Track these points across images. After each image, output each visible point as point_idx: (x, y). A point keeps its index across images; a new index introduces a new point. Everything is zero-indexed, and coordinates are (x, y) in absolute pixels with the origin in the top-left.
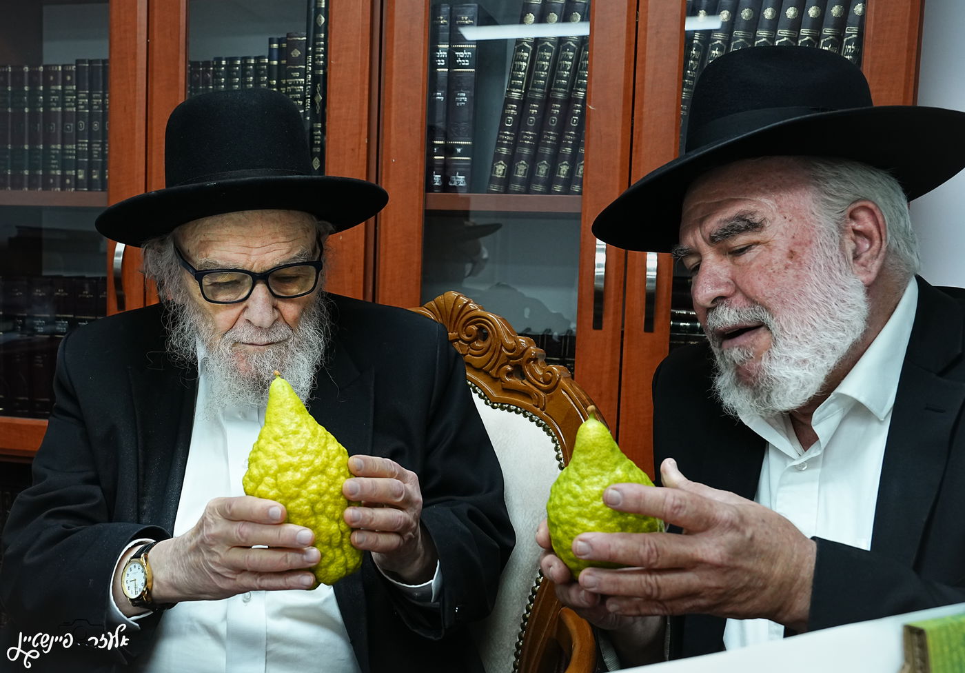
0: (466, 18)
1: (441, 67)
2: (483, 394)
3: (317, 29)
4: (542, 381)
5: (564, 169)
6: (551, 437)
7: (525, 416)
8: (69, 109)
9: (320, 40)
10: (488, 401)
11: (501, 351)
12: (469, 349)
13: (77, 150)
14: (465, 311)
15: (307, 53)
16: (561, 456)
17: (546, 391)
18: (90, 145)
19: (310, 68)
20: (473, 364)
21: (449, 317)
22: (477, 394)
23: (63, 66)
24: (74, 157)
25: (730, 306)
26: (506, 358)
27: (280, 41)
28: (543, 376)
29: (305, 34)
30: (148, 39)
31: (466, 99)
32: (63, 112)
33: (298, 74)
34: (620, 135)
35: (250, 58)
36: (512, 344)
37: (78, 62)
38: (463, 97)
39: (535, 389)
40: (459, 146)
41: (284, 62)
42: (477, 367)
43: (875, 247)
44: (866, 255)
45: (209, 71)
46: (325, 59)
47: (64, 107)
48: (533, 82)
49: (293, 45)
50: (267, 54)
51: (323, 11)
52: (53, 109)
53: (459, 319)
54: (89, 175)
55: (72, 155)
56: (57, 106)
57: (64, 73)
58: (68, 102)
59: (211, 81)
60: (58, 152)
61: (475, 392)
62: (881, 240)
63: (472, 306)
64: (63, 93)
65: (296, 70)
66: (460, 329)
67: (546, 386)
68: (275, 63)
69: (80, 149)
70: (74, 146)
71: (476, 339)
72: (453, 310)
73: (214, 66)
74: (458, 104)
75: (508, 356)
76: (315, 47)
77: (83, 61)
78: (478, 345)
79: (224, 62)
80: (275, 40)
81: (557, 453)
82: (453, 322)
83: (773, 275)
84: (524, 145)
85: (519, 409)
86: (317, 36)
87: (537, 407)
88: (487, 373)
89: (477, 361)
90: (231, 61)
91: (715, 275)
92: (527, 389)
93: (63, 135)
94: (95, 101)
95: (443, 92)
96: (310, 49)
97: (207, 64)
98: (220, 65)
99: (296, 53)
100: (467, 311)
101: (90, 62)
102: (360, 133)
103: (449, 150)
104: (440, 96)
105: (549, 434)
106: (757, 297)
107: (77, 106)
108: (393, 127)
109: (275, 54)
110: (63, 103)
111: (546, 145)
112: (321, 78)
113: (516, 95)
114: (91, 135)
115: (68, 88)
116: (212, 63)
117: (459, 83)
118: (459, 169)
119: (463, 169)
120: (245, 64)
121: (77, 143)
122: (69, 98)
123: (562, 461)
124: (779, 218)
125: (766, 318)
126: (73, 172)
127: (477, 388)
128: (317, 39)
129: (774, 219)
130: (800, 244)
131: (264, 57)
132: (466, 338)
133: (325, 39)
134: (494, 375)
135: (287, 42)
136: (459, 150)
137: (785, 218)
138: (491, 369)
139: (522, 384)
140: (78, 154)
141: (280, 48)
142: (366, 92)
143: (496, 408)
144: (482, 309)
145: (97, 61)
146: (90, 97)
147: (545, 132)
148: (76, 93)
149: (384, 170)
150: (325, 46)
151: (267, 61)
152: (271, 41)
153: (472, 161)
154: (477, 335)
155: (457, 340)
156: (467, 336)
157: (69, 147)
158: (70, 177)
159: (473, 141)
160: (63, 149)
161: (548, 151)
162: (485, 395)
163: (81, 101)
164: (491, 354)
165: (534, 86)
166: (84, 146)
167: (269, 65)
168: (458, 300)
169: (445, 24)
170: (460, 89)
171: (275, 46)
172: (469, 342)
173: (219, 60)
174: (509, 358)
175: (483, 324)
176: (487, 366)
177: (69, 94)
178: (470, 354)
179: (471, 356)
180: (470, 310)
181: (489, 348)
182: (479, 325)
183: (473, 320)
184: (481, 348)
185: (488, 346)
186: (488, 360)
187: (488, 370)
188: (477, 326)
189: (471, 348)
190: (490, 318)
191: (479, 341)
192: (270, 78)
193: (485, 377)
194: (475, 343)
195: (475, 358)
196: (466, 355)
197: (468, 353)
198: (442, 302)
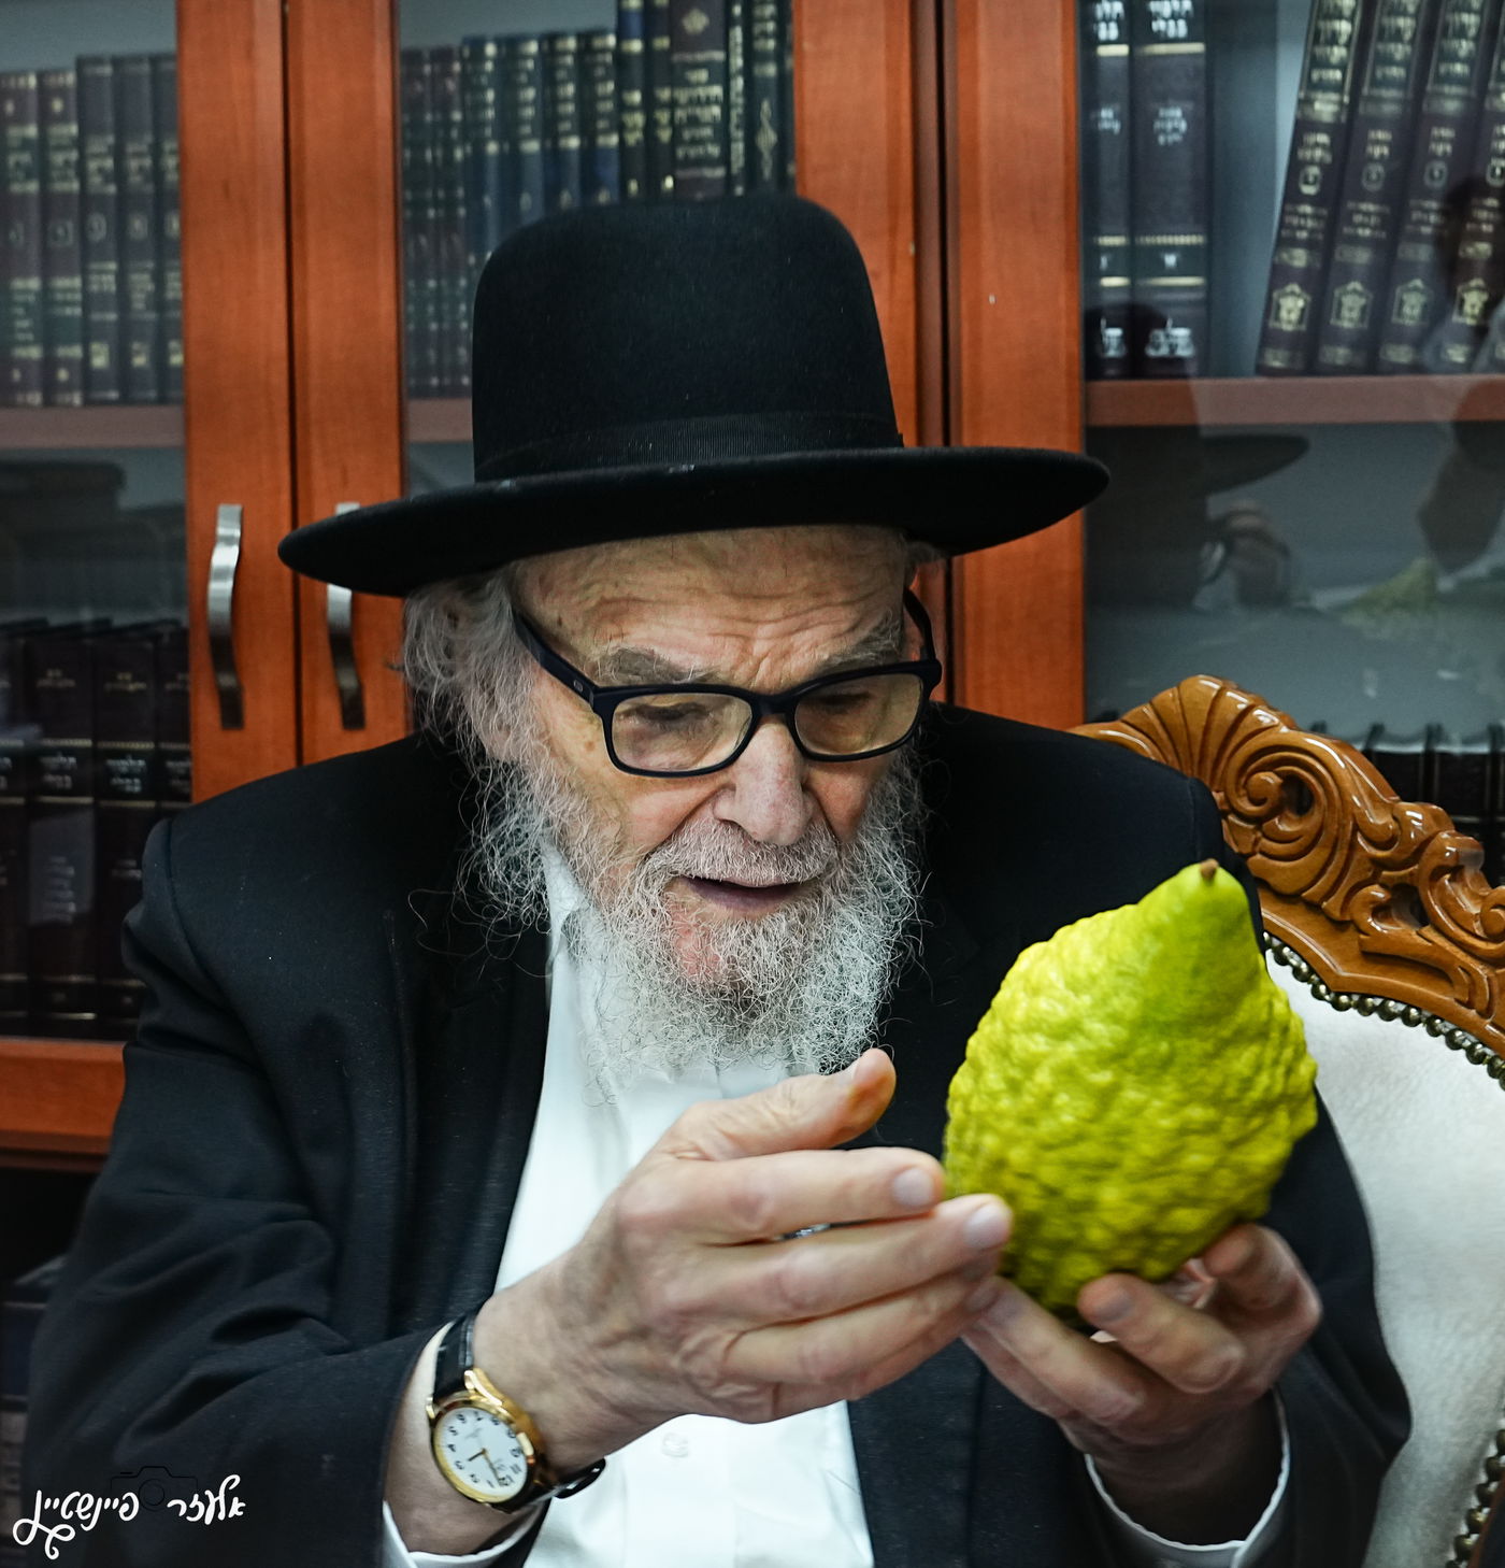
1: (1111, 41)
2: (1304, 967)
4: (1477, 931)
5: (1472, 301)
8: (59, 186)
10: (1322, 988)
12: (1256, 840)
13: (84, 291)
18: (122, 277)
19: (738, 61)
22: (1289, 969)
23: (40, 76)
24: (78, 311)
26: (1367, 864)
31: (1182, 125)
32: (44, 194)
36: (1384, 825)
37: (84, 63)
38: (1171, 118)
40: (1170, 249)
42: (1289, 889)
45: (446, 74)
52: (16, 188)
53: (1226, 758)
55: (71, 304)
56: (28, 179)
57: (48, 93)
58: (58, 168)
59: (456, 100)
60: (31, 298)
63: (1263, 716)
64: (42, 146)
65: (696, 65)
66: (1232, 787)
69: (94, 287)
70: (78, 282)
71: (1276, 811)
72: (1207, 731)
73: (464, 60)
74: (1161, 140)
75: (1374, 860)
77: (99, 61)
78: (1285, 828)
79: (490, 50)
82: (1209, 765)
84: (1354, 241)
88: (1314, 907)
89: (1283, 874)
93: (46, 252)
94: (132, 164)
95: (1117, 106)
97: (442, 56)
98: (479, 58)
100: (1249, 730)
101: (117, 61)
103: (1139, 262)
104: (1108, 121)
107: (80, 174)
110: (42, 171)
111: (1415, 238)
112: (771, 88)
113: (1326, 109)
114: (124, 250)
115: (54, 130)
116: (455, 53)
117: (1160, 80)
118: (1175, 312)
119: (1184, 312)
121: (85, 273)
122: (58, 158)
126: (78, 351)
127: (1286, 950)
132: (1248, 807)
134: (1336, 913)
136: (1170, 260)
138: (1326, 896)
139: (1419, 939)
140: (88, 300)
143: (1345, 1007)
144: (1291, 727)
145: (138, 58)
146: (118, 153)
148: (78, 141)
153: (1206, 289)
154: (1279, 799)
156: (1253, 802)
157: (62, 283)
158: (68, 363)
159: (1207, 233)
160: (47, 289)
162: (1311, 971)
163: (91, 163)
164: (1327, 849)
166: (105, 281)
168: (1222, 702)
170: (1163, 101)
172: (1257, 821)
174: (1379, 864)
175: (1296, 769)
176: (1316, 886)
177: (60, 148)
178: (1263, 853)
179: (1265, 859)
180: (1255, 728)
181: (1319, 835)
182: (1284, 771)
183: (1267, 758)
184: (1294, 837)
185: (1315, 831)
186: (1316, 872)
187: (1316, 900)
188: (1278, 774)
189: (1265, 836)
190: (1317, 753)
191: (1287, 817)
192: (622, 87)
193: (1310, 918)
194: (1276, 820)
195: (1278, 863)
196: (1254, 854)
197: (1257, 849)
198: (1176, 709)
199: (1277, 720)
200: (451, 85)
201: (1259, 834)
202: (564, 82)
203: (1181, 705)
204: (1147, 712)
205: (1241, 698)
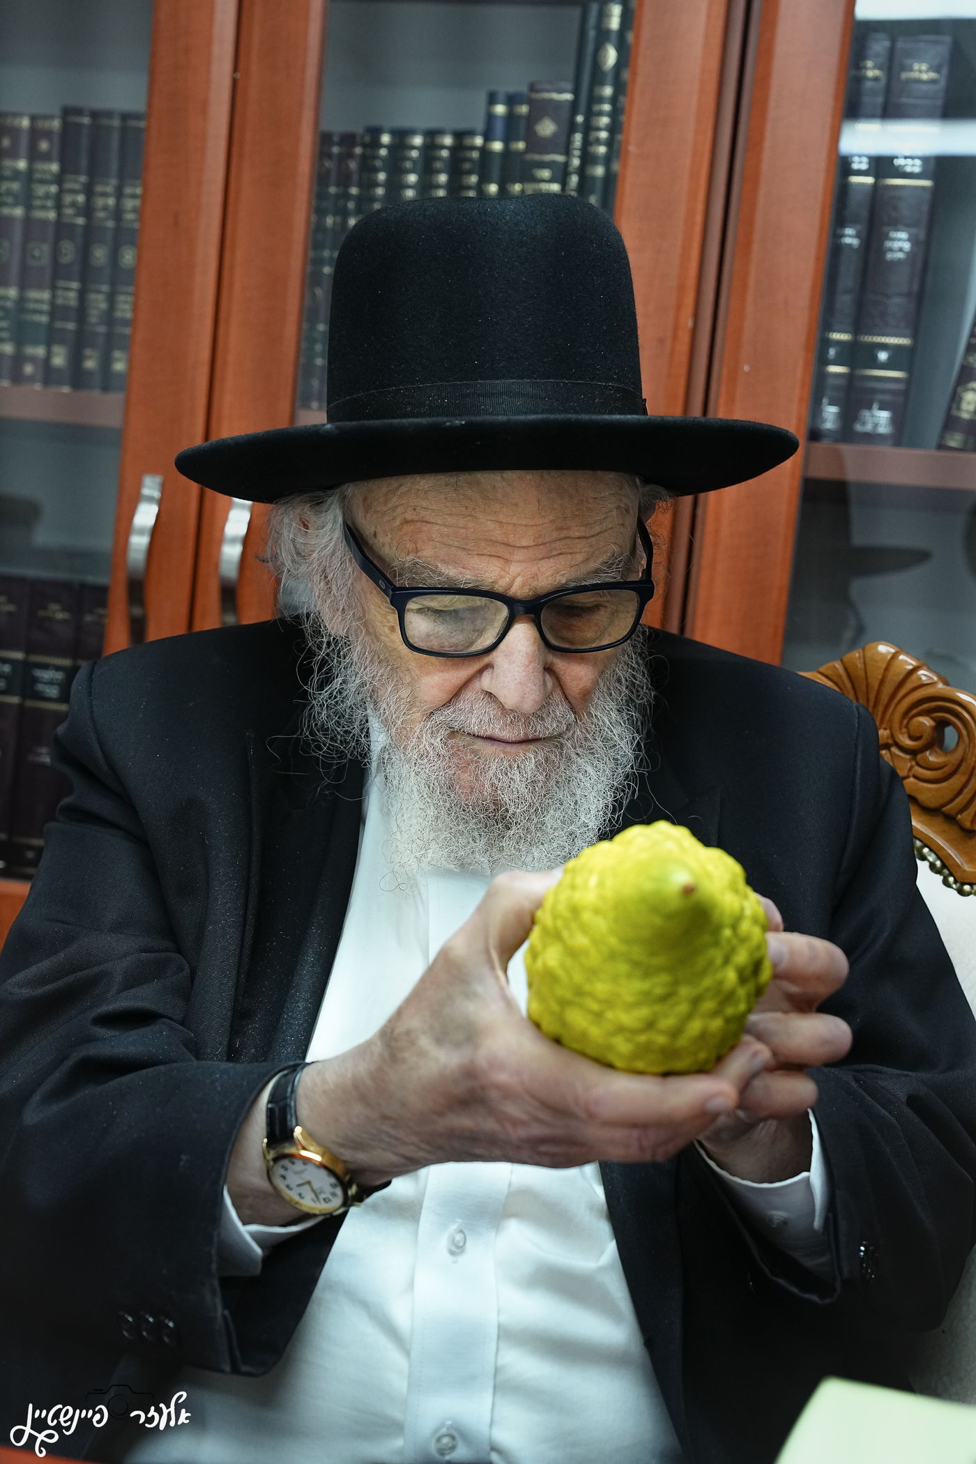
0: (924, 67)
1: (859, 173)
2: (938, 863)
3: (598, 77)
8: (39, 214)
9: (601, 100)
10: (951, 879)
12: (911, 768)
13: (52, 303)
14: (909, 686)
15: (572, 127)
18: (82, 295)
19: (576, 162)
20: (920, 797)
21: (872, 696)
22: (926, 864)
23: (33, 118)
24: (44, 319)
27: (511, 101)
29: (569, 86)
30: (236, 68)
31: (907, 246)
32: (28, 221)
33: (546, 174)
35: (441, 132)
37: (67, 112)
38: (900, 240)
40: (884, 347)
41: (521, 145)
42: (932, 804)
45: (350, 155)
46: (610, 143)
47: (29, 208)
49: (540, 109)
50: (480, 125)
51: (614, 37)
52: (6, 211)
53: (896, 701)
54: (76, 359)
55: (40, 312)
56: (15, 204)
57: (35, 134)
58: (40, 198)
59: (355, 177)
60: (9, 304)
61: (924, 858)
63: (924, 674)
64: (29, 178)
65: (543, 165)
66: (896, 725)
68: (497, 146)
69: (60, 301)
70: (46, 295)
71: (929, 746)
72: (882, 682)
73: (364, 146)
74: (889, 256)
76: (590, 114)
77: (79, 112)
78: (931, 759)
79: (386, 139)
80: (501, 96)
82: (881, 708)
86: (597, 91)
88: (950, 819)
89: (929, 793)
90: (401, 136)
93: (24, 268)
94: (100, 202)
95: (859, 227)
96: (580, 119)
97: (348, 140)
98: (377, 144)
99: (547, 128)
100: (915, 685)
101: (95, 115)
102: (679, 307)
103: (858, 355)
104: (850, 237)
107: (59, 207)
108: (750, 297)
109: (499, 128)
110: (27, 199)
112: (599, 186)
114: (86, 274)
115: (40, 166)
116: (358, 139)
117: (895, 208)
118: (880, 397)
119: (887, 398)
120: (430, 148)
121: (54, 288)
122: (41, 190)
126: (40, 351)
127: (926, 850)
128: (594, 99)
131: (472, 133)
132: (908, 742)
133: (614, 100)
134: (968, 825)
135: (530, 102)
136: (883, 356)
138: (961, 811)
140: (56, 311)
141: (511, 117)
142: (699, 218)
143: (968, 894)
144: (946, 683)
145: (109, 114)
146: (89, 191)
148: (59, 179)
149: (724, 389)
150: (615, 114)
151: (479, 141)
152: (492, 99)
153: (908, 381)
154: (933, 737)
155: (887, 747)
156: (911, 738)
157: (33, 294)
158: (33, 359)
159: (915, 337)
160: (21, 300)
162: (944, 866)
163: (68, 199)
164: (964, 779)
166: (70, 297)
167: (484, 151)
168: (896, 663)
169: (876, 79)
170: (896, 224)
171: (500, 109)
172: (913, 753)
173: (375, 132)
175: (947, 716)
176: (954, 803)
177: (43, 182)
178: (915, 777)
179: (916, 781)
180: (919, 683)
181: (959, 766)
182: (938, 717)
183: (926, 706)
184: (942, 765)
185: (957, 762)
186: (955, 792)
187: (953, 813)
188: (933, 719)
189: (918, 764)
190: (965, 704)
191: (936, 752)
192: (484, 179)
193: (946, 827)
194: (928, 753)
195: (926, 785)
196: (908, 777)
197: (911, 774)
198: (860, 665)
199: (935, 678)
200: (353, 165)
201: (914, 763)
202: (439, 172)
203: (865, 663)
204: (837, 666)
205: (910, 661)
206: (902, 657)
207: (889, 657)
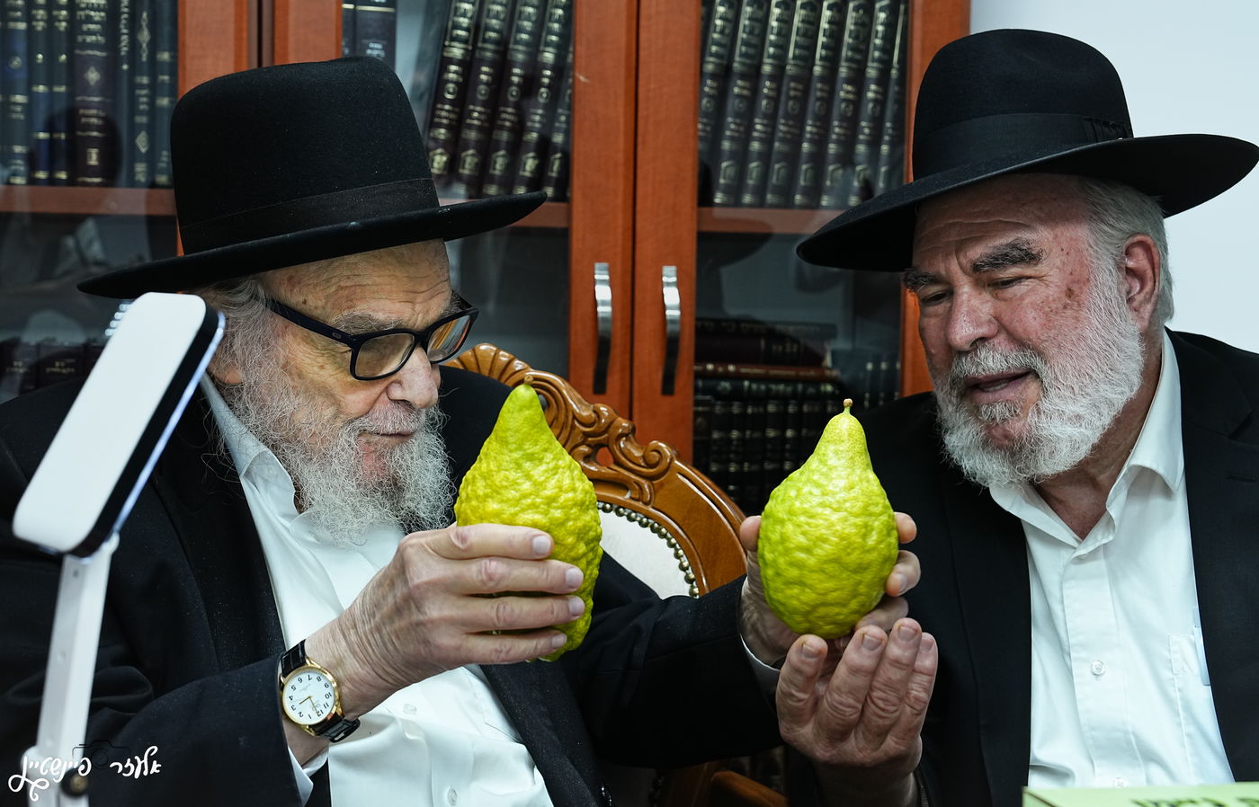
4: (643, 464)
5: (530, 164)
6: (665, 541)
7: (620, 514)
11: (573, 427)
14: (509, 372)
16: (686, 564)
17: (650, 478)
25: (994, 350)
26: (581, 435)
28: (643, 457)
31: (382, 53)
34: (622, 120)
36: (590, 415)
38: (377, 49)
39: (633, 476)
43: (1148, 288)
44: (1139, 298)
48: (484, 35)
62: (1155, 282)
63: (519, 364)
67: (651, 471)
72: (491, 369)
75: (584, 433)
81: (678, 561)
83: (1051, 315)
84: (470, 127)
85: (608, 506)
87: (638, 500)
91: (974, 311)
92: (620, 477)
100: (513, 371)
104: (344, 47)
105: (663, 536)
106: (1030, 340)
111: (502, 128)
113: (457, 51)
117: (369, 27)
123: (690, 571)
124: (1056, 250)
125: (1038, 364)
129: (1051, 250)
130: (1078, 282)
137: (1062, 250)
139: (610, 471)
144: (535, 368)
147: (502, 109)
161: (505, 136)
165: (485, 41)
168: (498, 358)
170: (372, 38)
174: (586, 435)
180: (515, 370)
190: (551, 381)
198: (473, 360)
199: (526, 366)
203: (476, 359)
204: (455, 361)
205: (507, 354)
206: (502, 353)
207: (493, 354)
